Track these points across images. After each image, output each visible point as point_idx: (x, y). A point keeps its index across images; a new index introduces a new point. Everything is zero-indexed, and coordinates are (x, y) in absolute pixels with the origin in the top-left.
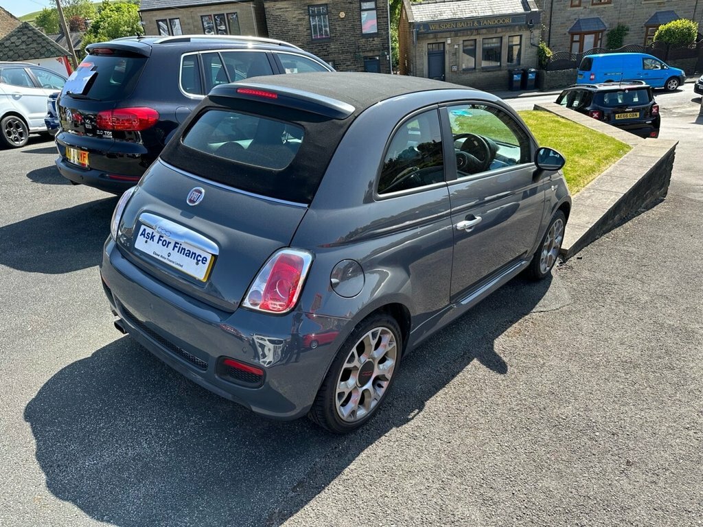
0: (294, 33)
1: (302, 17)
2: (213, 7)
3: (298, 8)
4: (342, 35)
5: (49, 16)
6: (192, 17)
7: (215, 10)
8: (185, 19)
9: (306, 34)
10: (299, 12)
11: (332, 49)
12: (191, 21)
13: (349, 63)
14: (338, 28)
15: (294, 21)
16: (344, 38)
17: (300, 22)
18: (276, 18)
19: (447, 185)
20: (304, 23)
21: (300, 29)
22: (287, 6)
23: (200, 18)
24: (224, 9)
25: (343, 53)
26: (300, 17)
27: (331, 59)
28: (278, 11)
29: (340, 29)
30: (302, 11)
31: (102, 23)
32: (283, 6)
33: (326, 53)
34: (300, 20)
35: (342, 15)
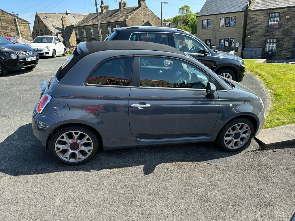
0: (260, 25)
1: (265, 18)
2: (226, 14)
3: (264, 14)
4: (284, 26)
5: (177, 18)
6: (216, 19)
7: (227, 16)
8: (213, 19)
9: (265, 26)
10: (264, 16)
11: (278, 33)
12: (215, 20)
13: (285, 40)
14: (283, 24)
15: (261, 20)
16: (285, 28)
17: (264, 21)
18: (252, 19)
19: (131, 88)
20: (266, 21)
21: (263, 23)
22: (259, 14)
23: (220, 19)
24: (230, 15)
25: (283, 35)
26: (264, 18)
27: (276, 38)
28: (253, 15)
29: (285, 24)
30: (266, 16)
31: (190, 21)
32: (257, 14)
33: (274, 35)
34: (264, 19)
35: (287, 17)
